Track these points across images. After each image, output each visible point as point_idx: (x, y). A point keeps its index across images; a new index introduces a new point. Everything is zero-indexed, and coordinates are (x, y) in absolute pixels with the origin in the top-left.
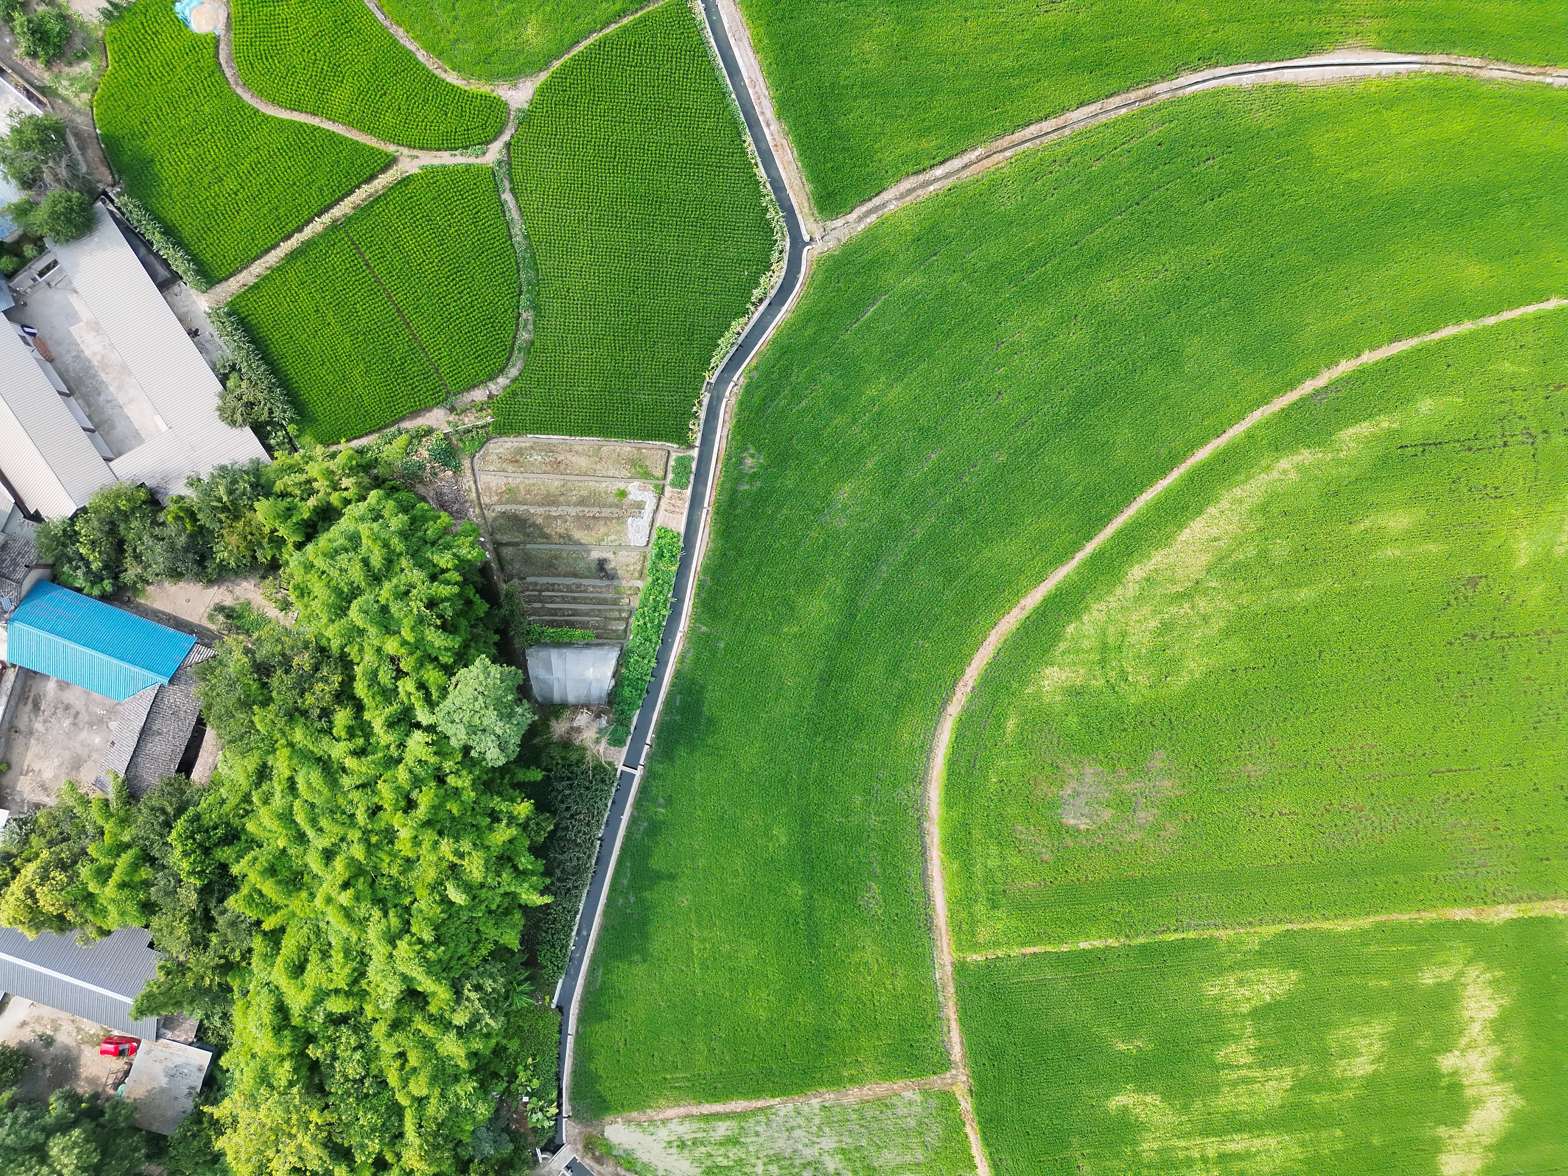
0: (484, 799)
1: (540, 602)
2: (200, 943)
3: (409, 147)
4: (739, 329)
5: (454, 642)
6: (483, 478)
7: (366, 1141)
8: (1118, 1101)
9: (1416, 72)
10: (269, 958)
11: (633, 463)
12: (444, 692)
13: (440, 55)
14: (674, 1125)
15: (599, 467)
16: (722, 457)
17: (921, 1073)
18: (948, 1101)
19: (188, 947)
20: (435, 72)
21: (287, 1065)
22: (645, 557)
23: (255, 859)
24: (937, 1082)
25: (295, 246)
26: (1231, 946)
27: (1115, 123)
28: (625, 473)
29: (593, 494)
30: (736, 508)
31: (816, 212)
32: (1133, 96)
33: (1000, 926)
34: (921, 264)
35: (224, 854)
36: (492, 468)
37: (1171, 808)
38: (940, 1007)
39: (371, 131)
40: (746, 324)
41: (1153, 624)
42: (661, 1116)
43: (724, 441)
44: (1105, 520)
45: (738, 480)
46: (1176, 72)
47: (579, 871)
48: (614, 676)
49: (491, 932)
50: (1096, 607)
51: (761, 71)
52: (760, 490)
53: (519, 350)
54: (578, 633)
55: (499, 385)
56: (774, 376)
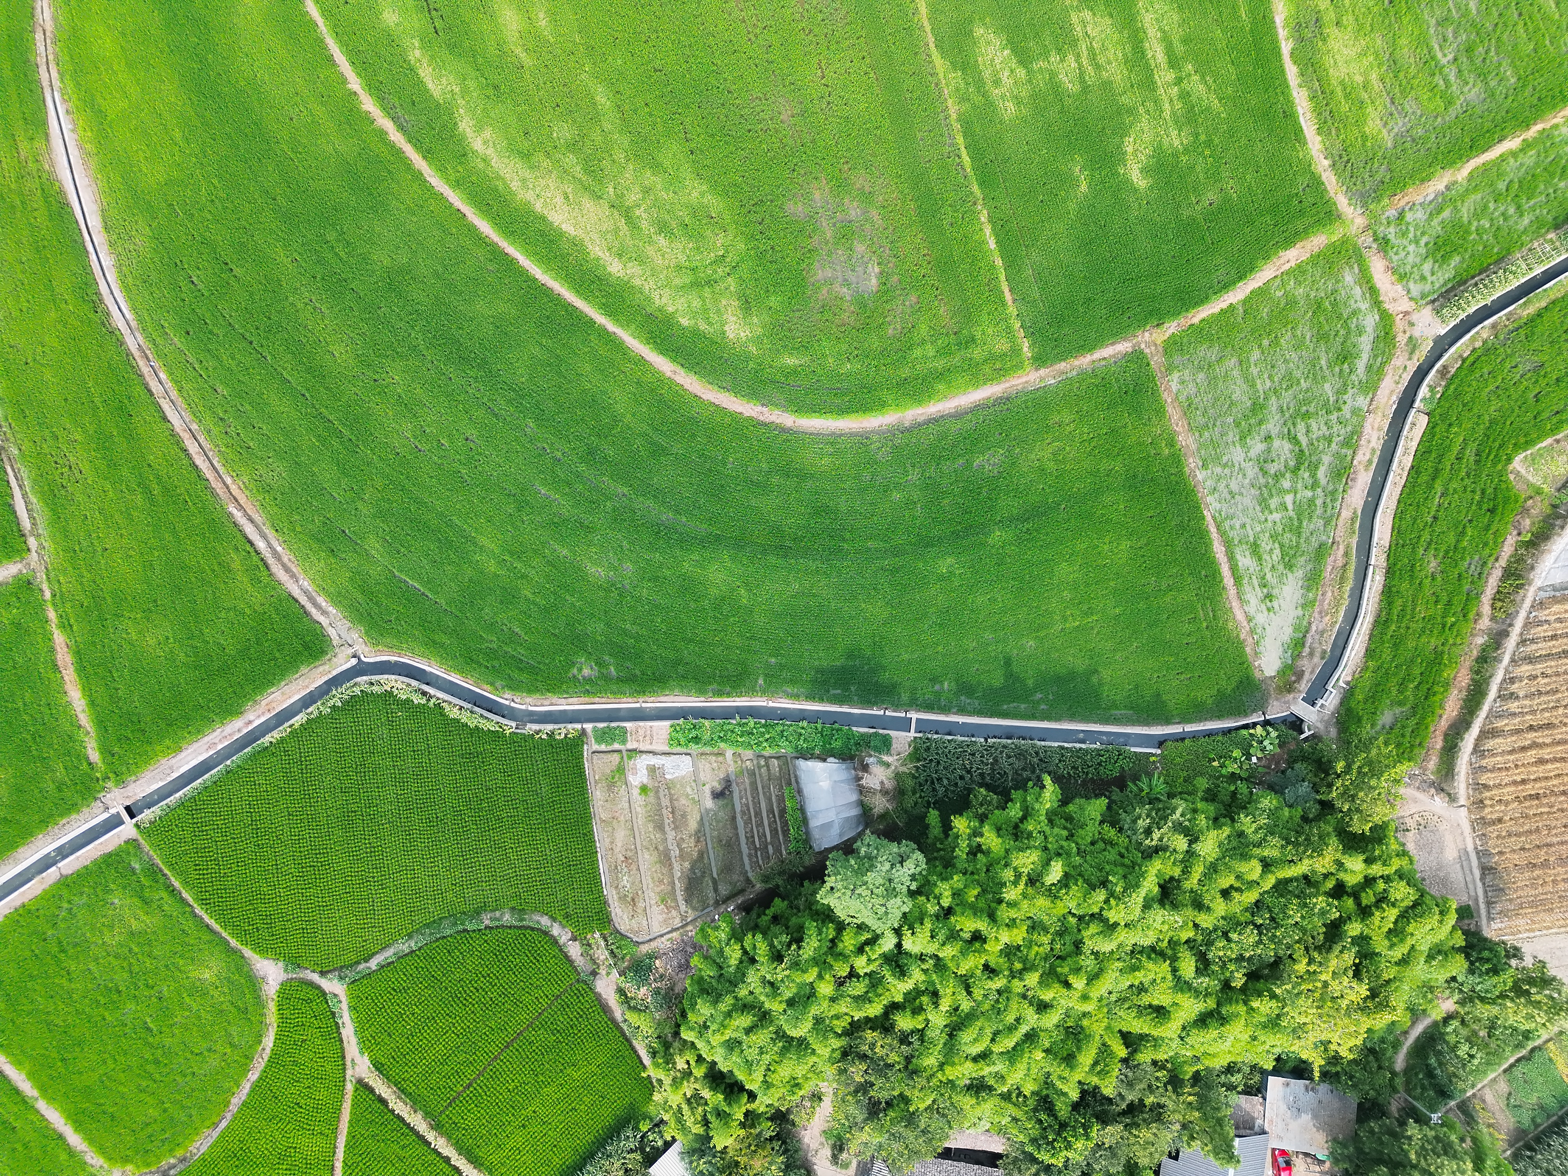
0: (960, 865)
1: (766, 847)
2: (1157, 1113)
3: (344, 1069)
4: (456, 710)
5: (811, 928)
6: (657, 929)
7: (1316, 911)
8: (1139, 180)
9: (63, 95)
10: (1156, 1042)
11: (611, 786)
12: (861, 927)
13: (249, 1058)
14: (1251, 609)
15: (622, 818)
16: (587, 699)
17: (1151, 378)
18: (1173, 346)
19: (1164, 1123)
20: (266, 1059)
21: (1255, 1004)
22: (702, 754)
23: (1061, 1078)
24: (1156, 361)
25: (464, 1161)
26: (964, 99)
27: (176, 382)
28: (623, 790)
29: (650, 818)
30: (635, 676)
31: (327, 657)
32: (146, 370)
33: (990, 331)
34: (357, 544)
35: (1063, 1109)
36: (645, 923)
37: (841, 186)
38: (1082, 373)
39: (337, 1112)
40: (450, 703)
41: (662, 241)
42: (1245, 624)
43: (571, 700)
44: (571, 310)
45: (607, 678)
46: (113, 332)
47: (1021, 754)
48: (824, 760)
49: (1090, 831)
50: (657, 302)
51: (199, 740)
52: (611, 656)
53: (523, 920)
54: (789, 804)
55: (560, 932)
56: (497, 665)
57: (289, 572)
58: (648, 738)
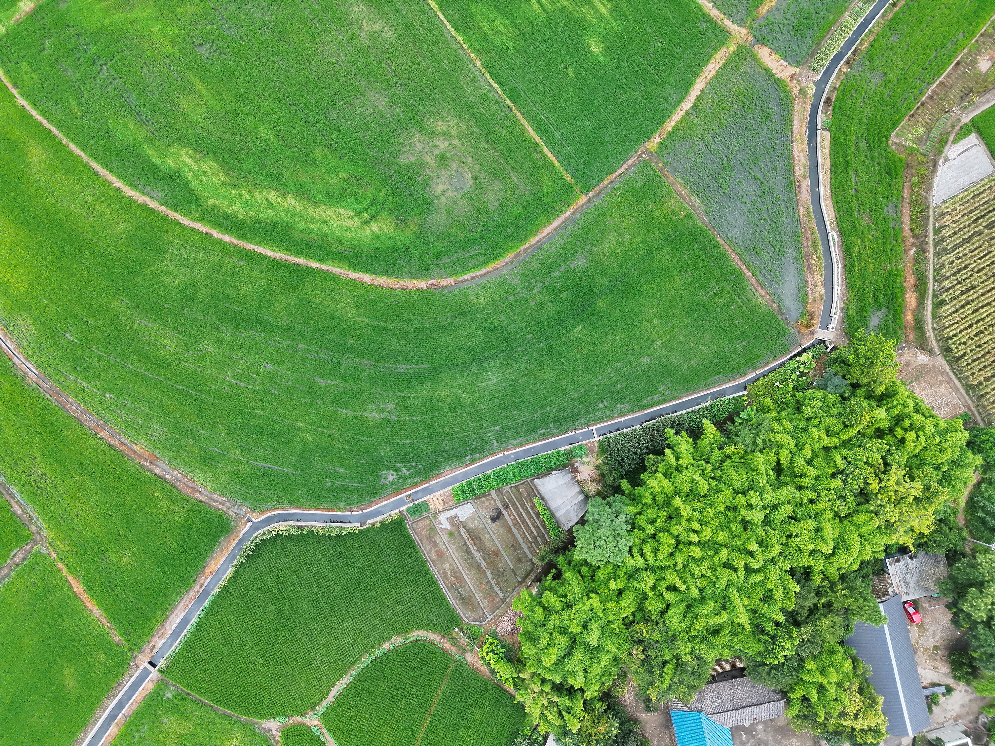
1: (536, 539)
7: (874, 450)
17: (656, 173)
18: (662, 149)
19: (834, 612)
22: (476, 499)
26: (480, 51)
27: (81, 400)
28: (438, 539)
29: (460, 549)
30: (419, 469)
31: (233, 528)
34: (225, 455)
35: (770, 627)
36: (482, 612)
40: (316, 526)
42: (768, 297)
44: (297, 267)
45: (404, 477)
48: (550, 474)
51: (176, 607)
52: (401, 462)
53: (409, 638)
54: (540, 509)
55: (434, 637)
56: (335, 494)
57: (192, 488)
58: (441, 502)
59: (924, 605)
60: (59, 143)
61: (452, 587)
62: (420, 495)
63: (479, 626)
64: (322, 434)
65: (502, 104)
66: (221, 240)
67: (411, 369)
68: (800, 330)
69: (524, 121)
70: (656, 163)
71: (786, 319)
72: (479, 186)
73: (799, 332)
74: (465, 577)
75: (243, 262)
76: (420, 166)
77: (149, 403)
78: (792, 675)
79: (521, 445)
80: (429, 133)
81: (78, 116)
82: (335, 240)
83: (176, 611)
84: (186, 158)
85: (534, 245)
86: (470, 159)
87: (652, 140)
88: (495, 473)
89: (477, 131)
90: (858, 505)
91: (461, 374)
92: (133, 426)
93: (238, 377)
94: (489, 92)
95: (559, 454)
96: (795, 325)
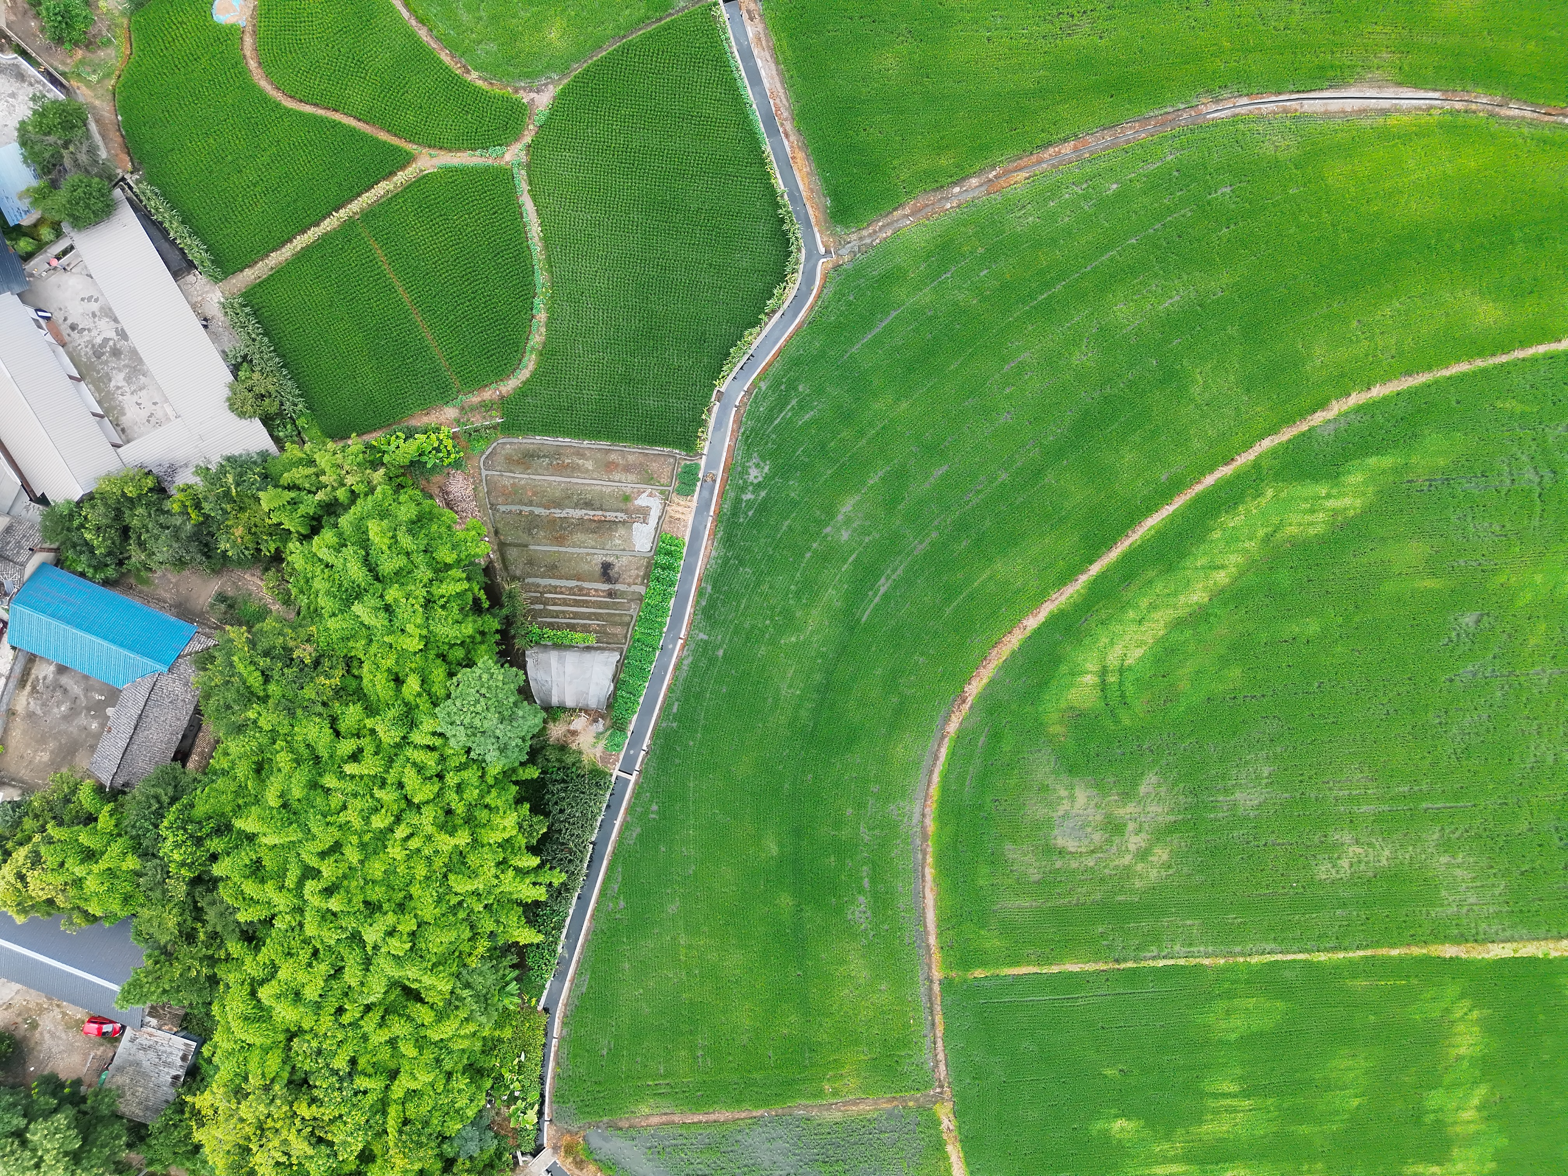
1: (542, 603)
3: (429, 146)
4: (751, 339)
9: (1434, 109)
11: (640, 468)
13: (463, 55)
16: (728, 466)
17: (904, 1089)
18: (930, 1119)
19: (176, 938)
20: (457, 71)
22: (648, 563)
25: (312, 239)
26: (1219, 975)
27: (1133, 148)
28: (631, 478)
29: (599, 497)
30: (739, 517)
31: (831, 225)
34: (933, 281)
35: (215, 845)
36: (498, 468)
39: (390, 129)
40: (759, 334)
44: (1110, 544)
45: (743, 489)
48: (612, 681)
51: (782, 83)
52: (765, 500)
53: (531, 352)
54: (578, 636)
55: (509, 386)
56: (783, 387)
57: (920, 210)
58: (678, 516)
59: (102, 1048)
60: (1481, 353)
61: (557, 453)
62: (706, 494)
63: (483, 453)
64: (871, 424)
65: (1133, 954)
66: (1211, 471)
67: (875, 595)
68: (571, 1135)
69: (1091, 967)
70: (917, 1100)
71: (598, 1127)
72: (1049, 850)
73: (569, 1132)
74: (558, 479)
75: (1163, 478)
76: (1127, 794)
77: (1068, 233)
78: (134, 826)
79: (677, 667)
80: (1162, 833)
81: (1499, 401)
82: (1110, 617)
83: (777, 79)
84: (1347, 501)
85: (923, 868)
86: (1091, 864)
87: (951, 1116)
88: (665, 611)
89: (1119, 898)
90: (294, 1067)
91: (823, 656)
92: (1054, 190)
93: (1021, 368)
94: (1160, 950)
95: (629, 711)
96: (582, 1133)
